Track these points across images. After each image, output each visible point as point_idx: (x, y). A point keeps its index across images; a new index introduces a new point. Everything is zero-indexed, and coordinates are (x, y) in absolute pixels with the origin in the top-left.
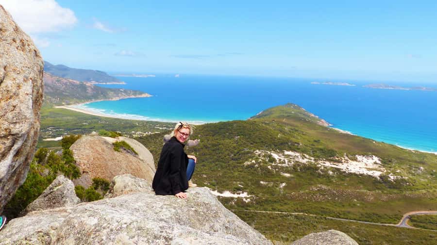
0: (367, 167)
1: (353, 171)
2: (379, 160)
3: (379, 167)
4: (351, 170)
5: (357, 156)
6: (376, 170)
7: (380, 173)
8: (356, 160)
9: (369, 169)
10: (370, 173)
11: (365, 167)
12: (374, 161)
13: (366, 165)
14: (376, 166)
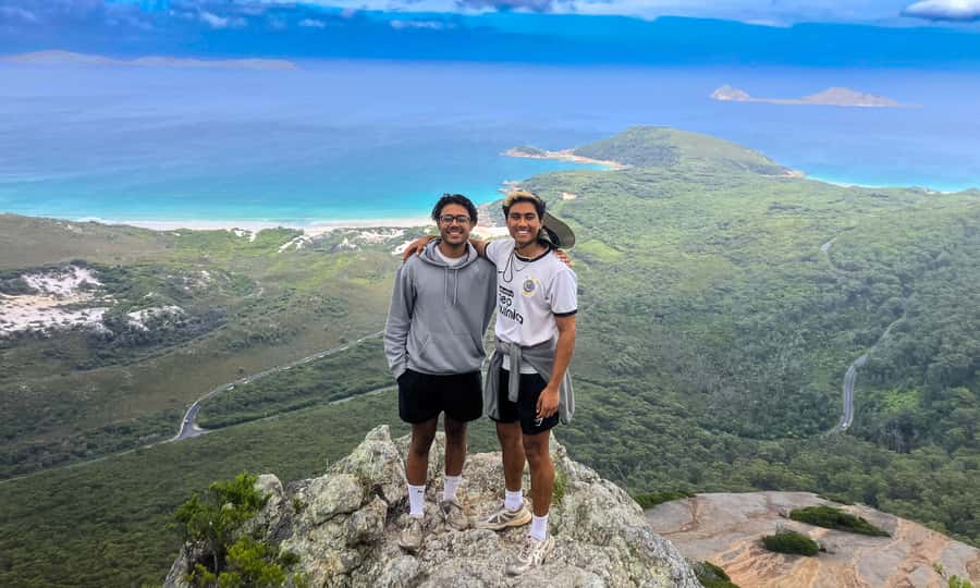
0: (63, 303)
1: (21, 326)
2: (94, 276)
3: (96, 295)
4: (13, 324)
5: (25, 277)
6: (90, 305)
7: (102, 311)
8: (24, 290)
9: (70, 308)
10: (74, 318)
11: (55, 304)
12: (78, 281)
13: (59, 297)
14: (87, 297)
